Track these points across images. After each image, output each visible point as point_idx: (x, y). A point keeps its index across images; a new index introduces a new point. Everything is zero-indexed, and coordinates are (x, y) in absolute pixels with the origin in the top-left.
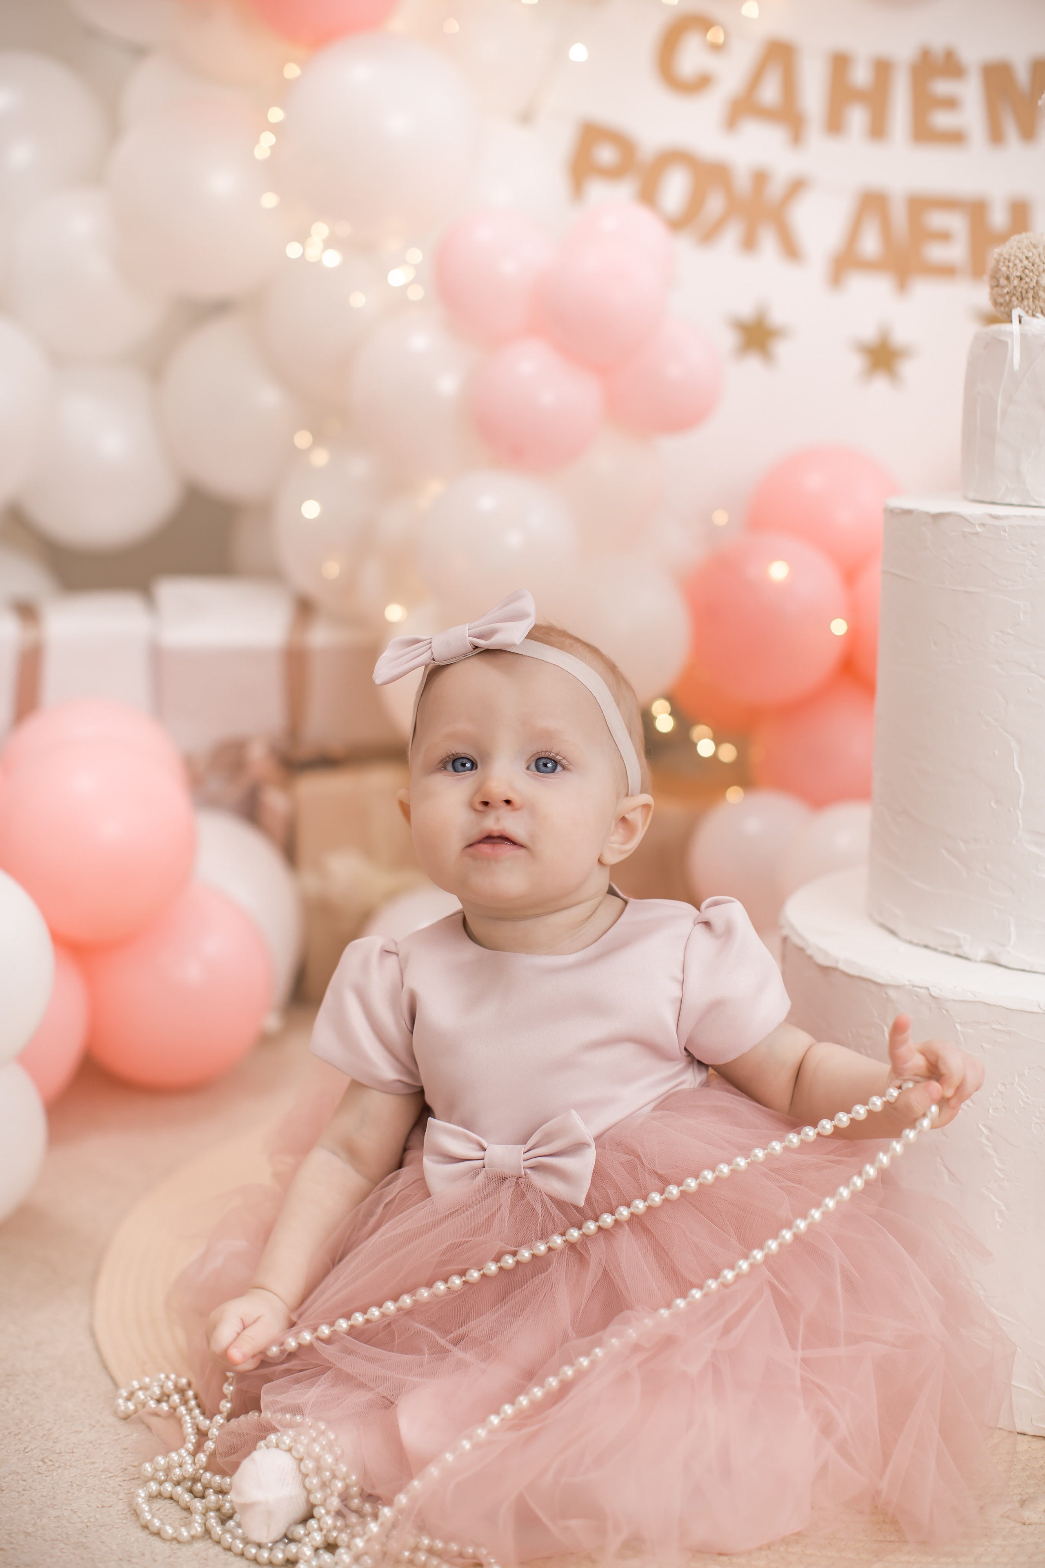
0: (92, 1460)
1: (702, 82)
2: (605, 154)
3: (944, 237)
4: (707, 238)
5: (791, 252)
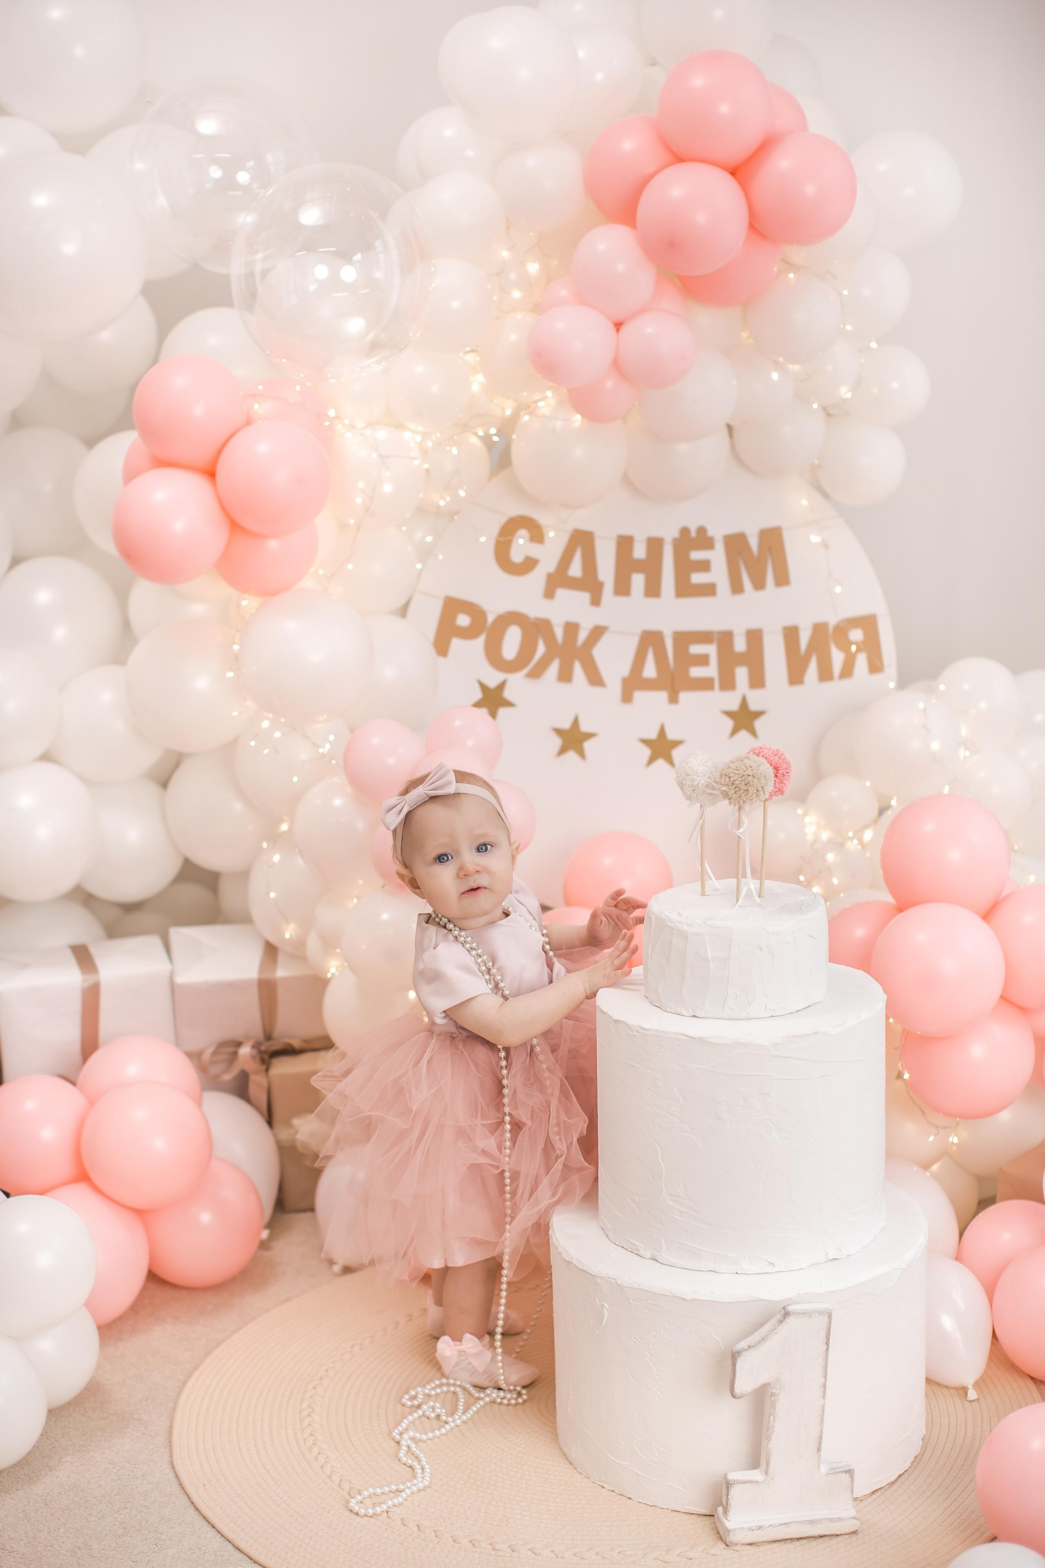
0: (182, 1544)
1: (529, 564)
2: (463, 620)
3: (703, 660)
4: (536, 673)
5: (595, 678)
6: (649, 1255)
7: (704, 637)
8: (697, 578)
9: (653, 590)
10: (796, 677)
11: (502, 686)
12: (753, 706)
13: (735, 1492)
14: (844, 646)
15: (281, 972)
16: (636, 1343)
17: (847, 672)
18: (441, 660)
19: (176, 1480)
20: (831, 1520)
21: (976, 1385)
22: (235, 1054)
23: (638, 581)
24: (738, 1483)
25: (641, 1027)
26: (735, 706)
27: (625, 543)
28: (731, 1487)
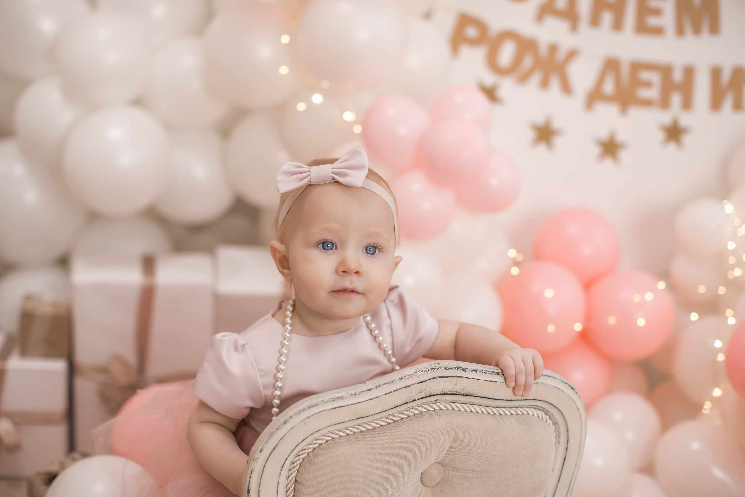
3: (648, 84)
4: (523, 79)
5: (567, 89)
7: (651, 67)
8: (652, 21)
9: (618, 25)
10: (716, 105)
11: (496, 86)
12: (681, 124)
23: (607, 17)
26: (668, 123)
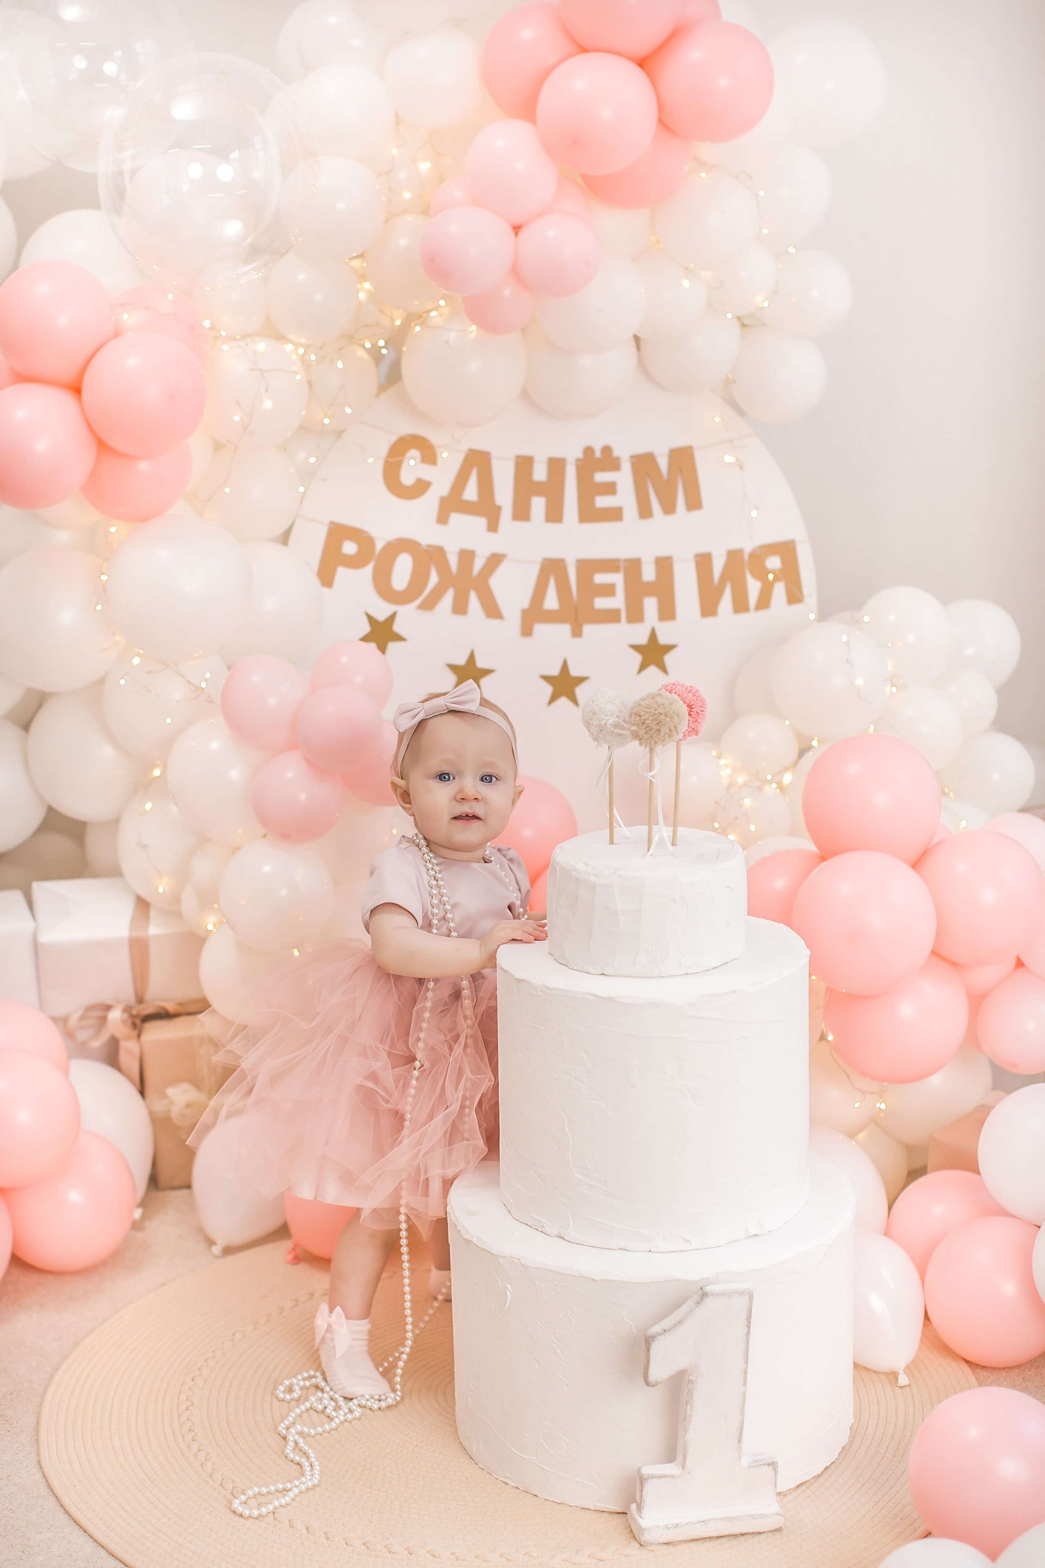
0: (51, 1550)
1: (421, 487)
2: (350, 548)
3: (609, 590)
4: (429, 605)
5: (492, 610)
6: (555, 1232)
7: (610, 565)
8: (602, 502)
9: (554, 515)
10: (709, 608)
11: (392, 618)
12: (663, 640)
13: (649, 1487)
14: (761, 573)
15: (154, 930)
16: (542, 1328)
17: (764, 602)
18: (326, 590)
19: (44, 1481)
20: (753, 1517)
21: (908, 1369)
22: (104, 1019)
23: (538, 505)
24: (653, 1478)
25: (545, 986)
26: (643, 639)
27: (524, 464)
28: (645, 1482)
